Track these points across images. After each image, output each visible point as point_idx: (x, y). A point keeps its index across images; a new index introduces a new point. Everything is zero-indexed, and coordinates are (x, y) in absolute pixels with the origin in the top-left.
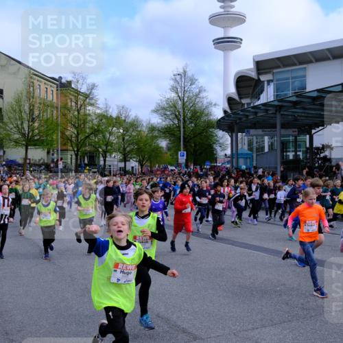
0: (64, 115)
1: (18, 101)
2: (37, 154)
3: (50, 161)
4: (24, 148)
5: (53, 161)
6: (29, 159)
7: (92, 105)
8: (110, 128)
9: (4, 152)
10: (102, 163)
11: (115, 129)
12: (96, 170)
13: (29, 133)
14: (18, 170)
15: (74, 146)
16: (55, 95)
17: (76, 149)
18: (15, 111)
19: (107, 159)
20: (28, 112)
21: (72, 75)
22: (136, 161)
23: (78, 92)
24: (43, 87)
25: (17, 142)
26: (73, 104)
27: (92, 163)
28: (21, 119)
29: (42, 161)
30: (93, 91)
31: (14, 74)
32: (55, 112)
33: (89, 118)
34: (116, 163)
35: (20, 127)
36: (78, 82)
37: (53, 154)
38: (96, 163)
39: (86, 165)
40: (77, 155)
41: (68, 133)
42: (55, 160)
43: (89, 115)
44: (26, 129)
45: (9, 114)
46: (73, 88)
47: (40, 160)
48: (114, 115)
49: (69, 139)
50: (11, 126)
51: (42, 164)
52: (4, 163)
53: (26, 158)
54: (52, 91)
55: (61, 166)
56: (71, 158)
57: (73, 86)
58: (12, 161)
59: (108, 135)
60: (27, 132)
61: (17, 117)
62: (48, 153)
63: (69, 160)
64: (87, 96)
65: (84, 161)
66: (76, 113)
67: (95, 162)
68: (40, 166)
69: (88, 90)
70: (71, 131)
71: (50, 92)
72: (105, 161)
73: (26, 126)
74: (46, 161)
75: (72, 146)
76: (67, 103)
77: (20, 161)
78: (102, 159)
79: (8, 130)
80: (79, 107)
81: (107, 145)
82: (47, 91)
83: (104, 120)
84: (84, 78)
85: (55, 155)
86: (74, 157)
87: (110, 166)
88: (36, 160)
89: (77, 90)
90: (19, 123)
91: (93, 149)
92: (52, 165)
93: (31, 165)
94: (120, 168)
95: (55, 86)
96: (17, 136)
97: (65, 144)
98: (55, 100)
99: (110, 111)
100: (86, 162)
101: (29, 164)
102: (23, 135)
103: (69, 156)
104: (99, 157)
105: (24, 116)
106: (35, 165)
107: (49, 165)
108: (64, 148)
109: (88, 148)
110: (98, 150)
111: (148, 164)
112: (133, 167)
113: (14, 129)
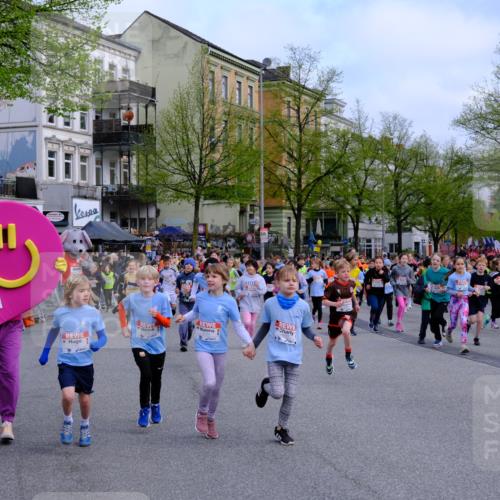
0: (273, 136)
1: (182, 109)
2: (220, 216)
3: (245, 230)
4: (193, 200)
5: (251, 229)
6: (205, 225)
7: (329, 113)
8: (367, 163)
9: (158, 212)
10: (351, 234)
11: (377, 162)
12: (337, 249)
13: (201, 172)
14: (183, 247)
15: (292, 197)
16: (255, 96)
17: (296, 206)
18: (174, 128)
19: (361, 226)
20: (199, 131)
21: (290, 53)
22: (425, 231)
23: (300, 88)
24: (232, 80)
25: (179, 191)
26: (293, 113)
27: (331, 234)
28: (187, 144)
29: (228, 231)
30: (332, 84)
31: (176, 56)
32: (255, 129)
33: (324, 141)
34: (380, 235)
35: (184, 159)
36: (300, 67)
37: (251, 216)
38: (340, 233)
39: (318, 237)
40: (298, 217)
41: (280, 172)
42: (256, 228)
43: (325, 135)
44: (197, 164)
45: (164, 135)
46: (291, 81)
47: (226, 228)
48: (377, 134)
49: (282, 185)
50: (168, 158)
51: (230, 236)
52: (157, 233)
53: (196, 223)
54: (251, 87)
55: (265, 238)
56: (289, 224)
57: (292, 76)
58: (171, 229)
59: (363, 176)
60: (197, 170)
61: (179, 141)
62: (242, 212)
63: (285, 229)
64: (318, 96)
65: (315, 230)
66: (297, 131)
67: (336, 232)
68: (225, 238)
69: (321, 82)
70: (287, 169)
71: (245, 90)
72: (356, 229)
73: (195, 157)
74: (237, 230)
75: (289, 199)
76: (279, 111)
77: (187, 229)
78: (350, 225)
79: (163, 168)
80: (302, 117)
81: (359, 196)
82: (239, 89)
83: (353, 145)
84: (313, 59)
85: (257, 218)
86: (293, 221)
87: (369, 241)
88: (218, 228)
89: (298, 84)
90: (182, 151)
91: (331, 205)
92: (249, 238)
93: (208, 237)
94: (391, 245)
95: (257, 78)
96: (178, 178)
97: (274, 195)
98: (256, 107)
99: (368, 124)
100: (319, 231)
101: (204, 234)
102: (191, 176)
103: (285, 220)
104: (345, 222)
105: (193, 138)
106: (217, 237)
107: (244, 238)
108: (274, 202)
109: (322, 204)
110: (342, 207)
111: (450, 236)
112: (417, 244)
113: (174, 165)
